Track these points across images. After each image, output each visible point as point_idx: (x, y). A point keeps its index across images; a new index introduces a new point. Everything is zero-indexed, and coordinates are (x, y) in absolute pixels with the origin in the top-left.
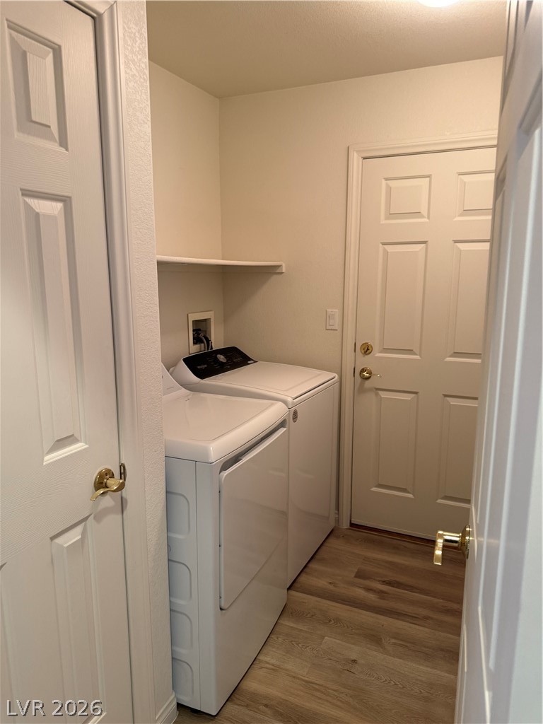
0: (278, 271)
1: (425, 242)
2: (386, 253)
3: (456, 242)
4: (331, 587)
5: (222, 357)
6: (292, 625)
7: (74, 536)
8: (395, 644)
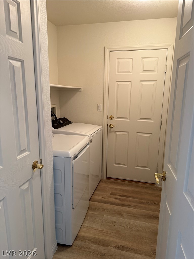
0: (80, 90)
1: (131, 81)
2: (118, 85)
3: (141, 81)
4: (103, 199)
5: (62, 121)
6: (92, 213)
7: (26, 186)
8: (127, 215)
